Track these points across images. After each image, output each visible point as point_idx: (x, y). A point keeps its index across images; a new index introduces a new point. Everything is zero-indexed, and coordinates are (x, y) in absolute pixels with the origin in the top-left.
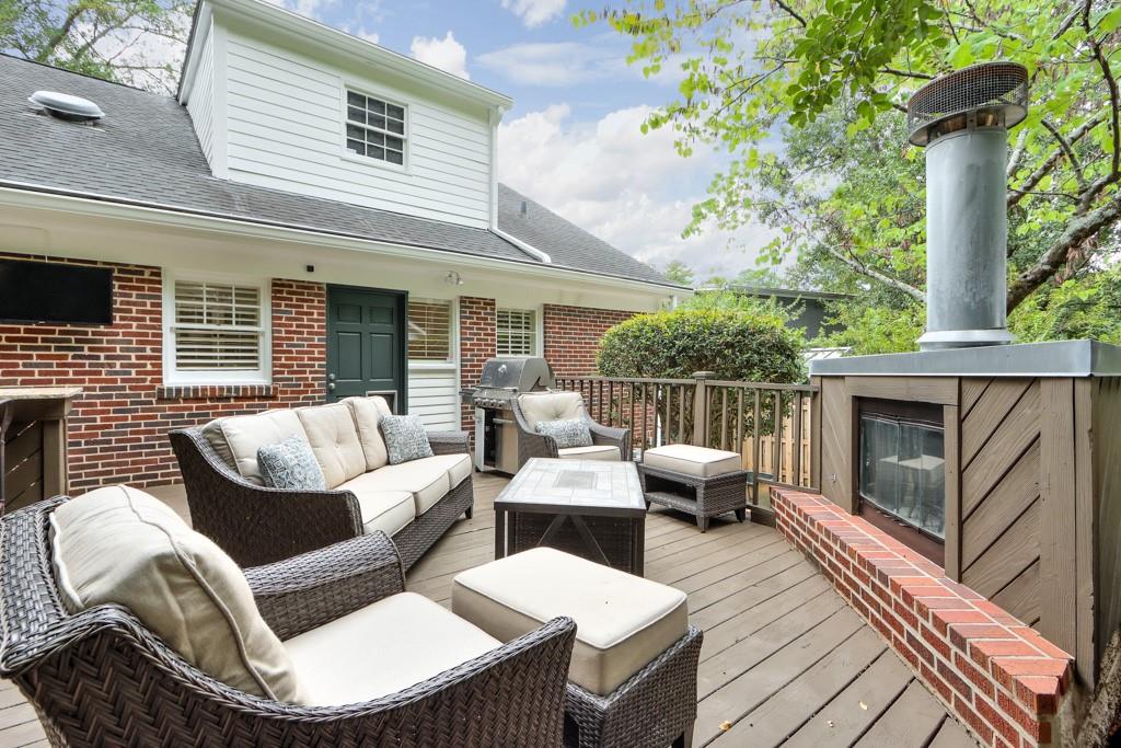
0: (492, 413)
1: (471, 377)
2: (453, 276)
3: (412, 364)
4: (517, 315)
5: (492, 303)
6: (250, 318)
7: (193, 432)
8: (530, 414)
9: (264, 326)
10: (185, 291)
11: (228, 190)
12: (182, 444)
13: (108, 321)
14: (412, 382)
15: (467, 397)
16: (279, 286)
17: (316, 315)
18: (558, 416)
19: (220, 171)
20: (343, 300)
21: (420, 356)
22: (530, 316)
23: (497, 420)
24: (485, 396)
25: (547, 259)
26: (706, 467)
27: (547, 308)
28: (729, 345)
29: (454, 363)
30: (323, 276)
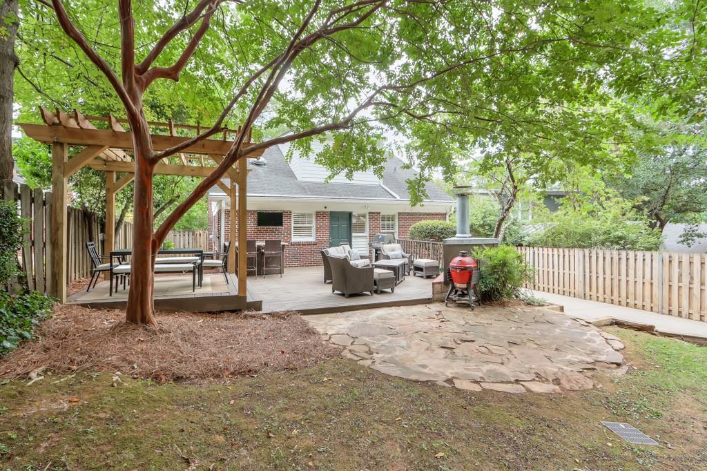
0: (377, 250)
1: (372, 238)
2: (366, 206)
3: (354, 234)
4: (389, 217)
5: (379, 213)
6: (310, 222)
7: (324, 250)
8: (385, 250)
9: (314, 224)
10: (295, 216)
11: (303, 185)
12: (322, 252)
13: (282, 225)
14: (353, 240)
15: (370, 245)
16: (318, 213)
17: (327, 219)
18: (393, 251)
19: (300, 179)
20: (334, 216)
21: (356, 231)
22: (393, 217)
23: (378, 252)
24: (375, 245)
25: (398, 198)
26: (426, 263)
27: (399, 214)
28: (439, 232)
29: (367, 234)
30: (329, 210)
